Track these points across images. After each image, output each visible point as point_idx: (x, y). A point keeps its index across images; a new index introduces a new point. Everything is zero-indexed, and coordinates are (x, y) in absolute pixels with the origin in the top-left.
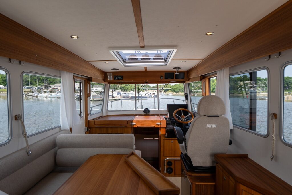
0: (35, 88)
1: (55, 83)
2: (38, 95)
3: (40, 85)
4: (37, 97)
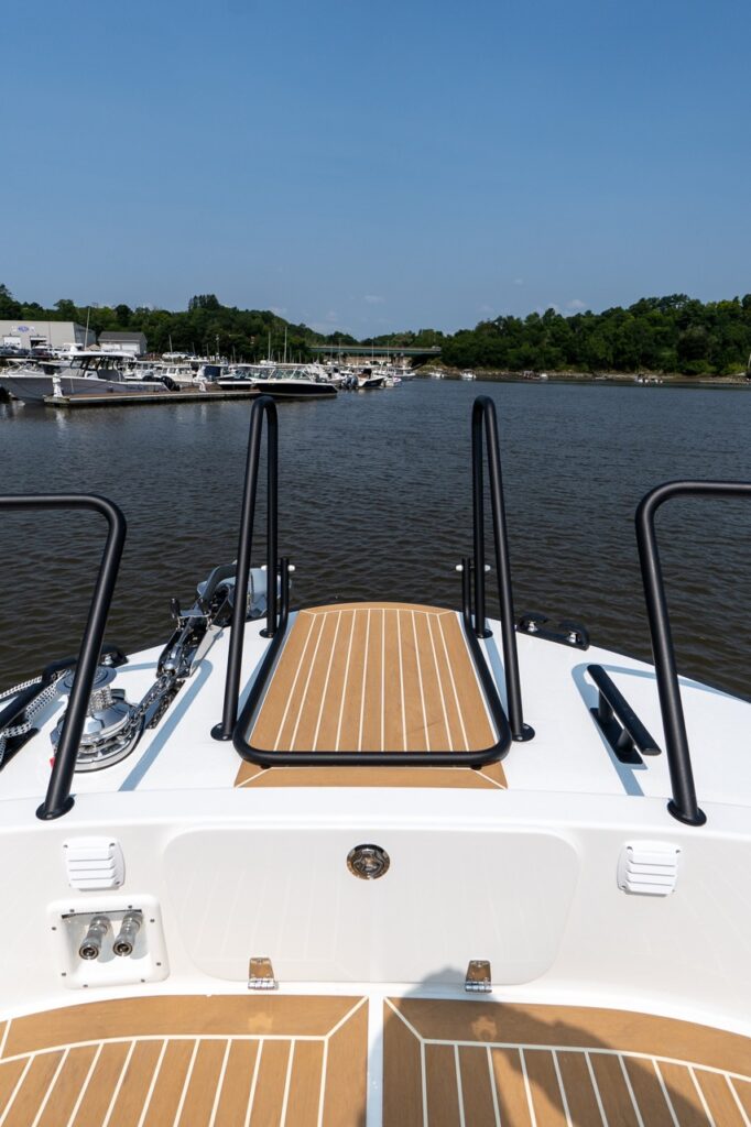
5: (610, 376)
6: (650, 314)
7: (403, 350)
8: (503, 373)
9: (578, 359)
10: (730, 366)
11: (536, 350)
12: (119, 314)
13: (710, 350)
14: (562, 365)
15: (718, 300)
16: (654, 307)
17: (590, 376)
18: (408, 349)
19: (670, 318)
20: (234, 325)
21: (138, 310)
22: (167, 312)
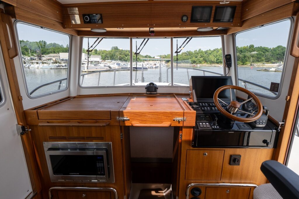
0: (27, 59)
1: (48, 53)
2: (29, 66)
3: (32, 55)
4: (29, 68)
5: (215, 65)
7: (163, 59)
8: (188, 65)
9: (207, 61)
10: (246, 62)
11: (197, 59)
12: (95, 51)
13: (241, 59)
14: (203, 63)
15: (243, 46)
17: (210, 65)
18: (165, 59)
20: (122, 53)
21: (99, 50)
22: (106, 51)
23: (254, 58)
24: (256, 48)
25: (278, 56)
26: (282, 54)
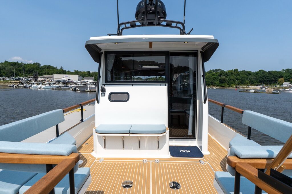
1: (42, 75)
3: (26, 76)
6: (213, 73)
10: (232, 85)
12: (88, 73)
13: (227, 81)
16: (213, 72)
19: (217, 74)
23: (239, 81)
24: (240, 71)
25: (261, 79)
26: (264, 78)
